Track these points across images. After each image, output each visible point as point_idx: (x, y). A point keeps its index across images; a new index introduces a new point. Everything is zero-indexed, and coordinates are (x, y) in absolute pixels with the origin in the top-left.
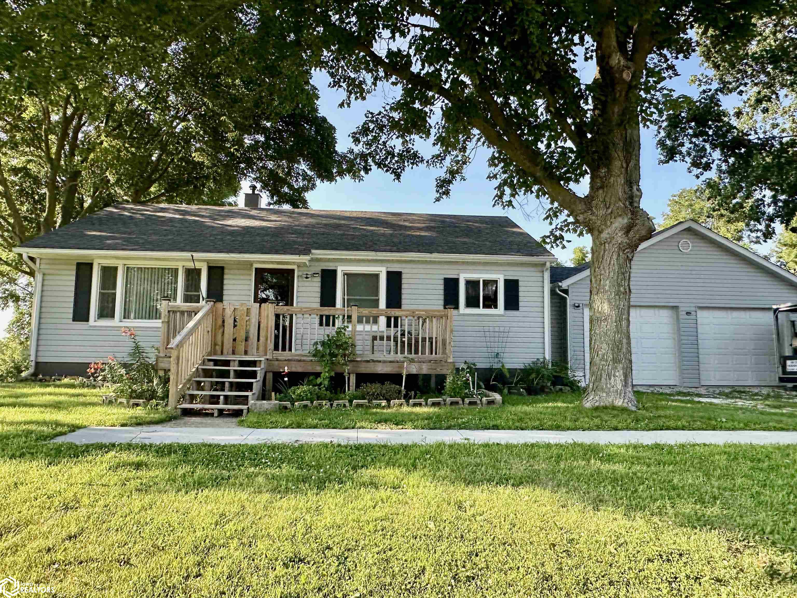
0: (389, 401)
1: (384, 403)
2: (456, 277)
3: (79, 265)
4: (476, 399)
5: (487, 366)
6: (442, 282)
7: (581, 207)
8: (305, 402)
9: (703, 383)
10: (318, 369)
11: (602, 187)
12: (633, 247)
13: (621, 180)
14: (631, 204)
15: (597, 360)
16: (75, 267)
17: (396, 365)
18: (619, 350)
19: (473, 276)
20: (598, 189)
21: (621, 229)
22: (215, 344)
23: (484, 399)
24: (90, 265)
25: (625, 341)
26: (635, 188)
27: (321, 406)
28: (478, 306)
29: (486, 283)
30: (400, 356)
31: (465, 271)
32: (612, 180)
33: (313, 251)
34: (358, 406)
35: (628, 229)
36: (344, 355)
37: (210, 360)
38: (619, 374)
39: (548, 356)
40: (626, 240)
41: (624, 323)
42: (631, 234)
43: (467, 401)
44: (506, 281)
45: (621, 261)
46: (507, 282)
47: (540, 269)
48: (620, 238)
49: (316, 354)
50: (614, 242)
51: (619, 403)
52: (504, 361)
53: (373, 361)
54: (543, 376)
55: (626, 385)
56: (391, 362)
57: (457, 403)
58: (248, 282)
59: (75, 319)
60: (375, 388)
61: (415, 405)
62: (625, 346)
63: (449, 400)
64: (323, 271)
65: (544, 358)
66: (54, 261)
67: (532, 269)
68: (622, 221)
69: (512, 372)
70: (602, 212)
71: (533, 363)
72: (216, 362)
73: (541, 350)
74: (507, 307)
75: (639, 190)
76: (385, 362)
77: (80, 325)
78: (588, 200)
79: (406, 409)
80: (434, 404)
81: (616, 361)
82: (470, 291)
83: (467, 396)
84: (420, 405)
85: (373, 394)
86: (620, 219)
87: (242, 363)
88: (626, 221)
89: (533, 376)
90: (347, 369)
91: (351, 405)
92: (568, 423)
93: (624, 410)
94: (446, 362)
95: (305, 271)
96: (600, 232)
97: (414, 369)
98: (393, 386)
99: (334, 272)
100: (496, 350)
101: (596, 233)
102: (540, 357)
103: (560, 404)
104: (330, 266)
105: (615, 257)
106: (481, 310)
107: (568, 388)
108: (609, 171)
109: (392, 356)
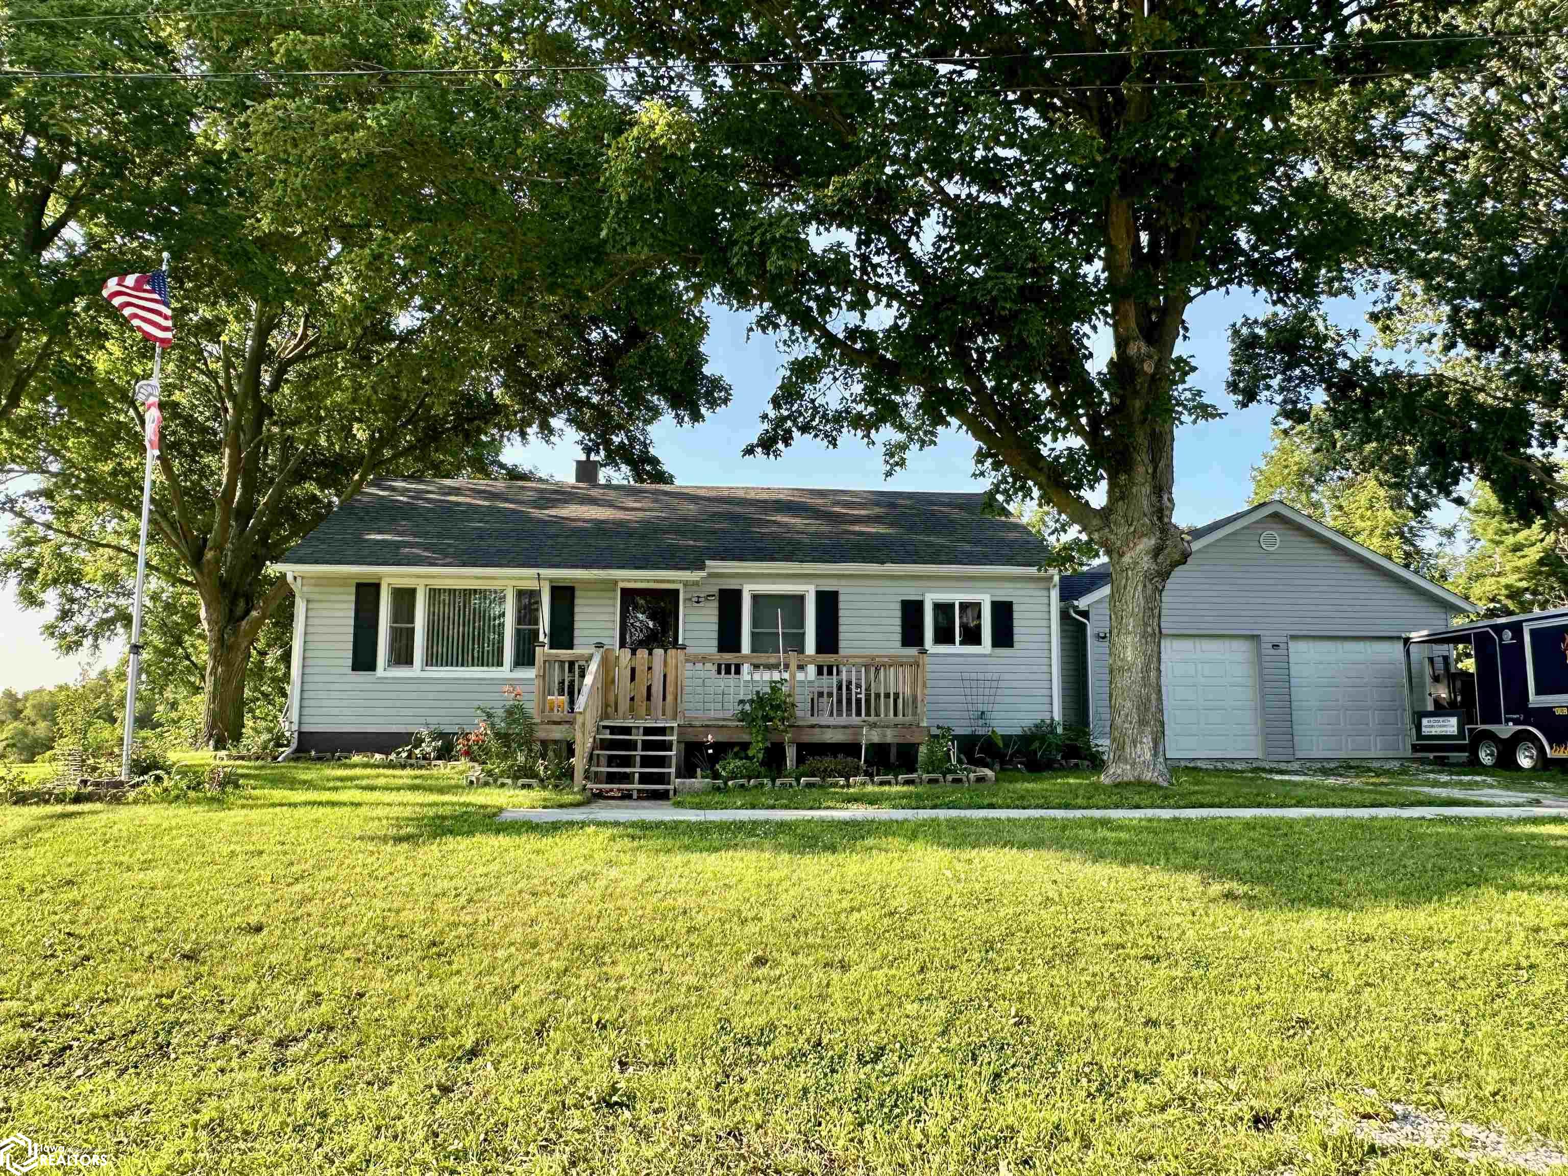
0: (847, 779)
1: (842, 781)
2: (919, 598)
3: (360, 587)
4: (962, 775)
5: (967, 731)
6: (898, 606)
7: (1096, 522)
8: (742, 781)
9: (1299, 755)
10: (745, 738)
11: (1122, 498)
12: (1164, 575)
13: (1147, 489)
14: (1160, 519)
15: (1118, 721)
16: (353, 590)
17: (848, 731)
18: (1147, 710)
19: (944, 597)
20: (1117, 501)
21: (1147, 553)
22: (607, 706)
23: (972, 775)
24: (377, 587)
25: (1154, 696)
26: (1165, 497)
27: (762, 785)
28: (953, 643)
29: (964, 606)
30: (855, 720)
31: (931, 589)
32: (1134, 490)
33: (708, 563)
34: (809, 785)
35: (1157, 552)
36: (783, 720)
37: (605, 727)
38: (1148, 741)
39: (1057, 716)
40: (1154, 566)
41: (1153, 674)
42: (1161, 558)
43: (950, 777)
44: (994, 604)
45: (1149, 592)
46: (996, 606)
47: (1042, 585)
48: (1146, 563)
49: (743, 716)
50: (1138, 568)
51: (1148, 776)
52: (994, 723)
53: (821, 727)
54: (1050, 745)
55: (1155, 755)
56: (844, 727)
57: (936, 781)
58: (611, 610)
59: (356, 667)
60: (828, 762)
61: (882, 783)
62: (1154, 702)
63: (925, 776)
64: (721, 591)
65: (1052, 719)
66: (321, 581)
67: (1032, 585)
68: (1148, 543)
69: (1007, 739)
70: (1123, 530)
71: (1036, 726)
72: (613, 730)
73: (1047, 707)
74: (996, 643)
75: (1171, 500)
76: (835, 727)
77: (363, 676)
78: (1105, 513)
79: (870, 788)
80: (908, 782)
81: (1142, 723)
82: (940, 619)
83: (950, 771)
84: (889, 783)
85: (826, 769)
86: (1145, 540)
87: (648, 731)
88: (1153, 542)
89: (1036, 744)
90: (787, 737)
91: (799, 783)
92: (1079, 801)
93: (1153, 786)
94: (918, 726)
95: (696, 592)
96: (1121, 555)
97: (875, 737)
98: (849, 759)
99: (737, 594)
100: (981, 707)
101: (1115, 556)
102: (1046, 716)
103: (1071, 781)
104: (732, 585)
105: (1140, 588)
106: (957, 648)
107: (1086, 763)
108: (1131, 479)
109: (844, 720)
